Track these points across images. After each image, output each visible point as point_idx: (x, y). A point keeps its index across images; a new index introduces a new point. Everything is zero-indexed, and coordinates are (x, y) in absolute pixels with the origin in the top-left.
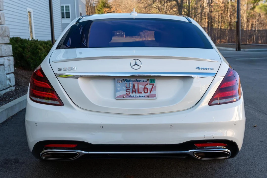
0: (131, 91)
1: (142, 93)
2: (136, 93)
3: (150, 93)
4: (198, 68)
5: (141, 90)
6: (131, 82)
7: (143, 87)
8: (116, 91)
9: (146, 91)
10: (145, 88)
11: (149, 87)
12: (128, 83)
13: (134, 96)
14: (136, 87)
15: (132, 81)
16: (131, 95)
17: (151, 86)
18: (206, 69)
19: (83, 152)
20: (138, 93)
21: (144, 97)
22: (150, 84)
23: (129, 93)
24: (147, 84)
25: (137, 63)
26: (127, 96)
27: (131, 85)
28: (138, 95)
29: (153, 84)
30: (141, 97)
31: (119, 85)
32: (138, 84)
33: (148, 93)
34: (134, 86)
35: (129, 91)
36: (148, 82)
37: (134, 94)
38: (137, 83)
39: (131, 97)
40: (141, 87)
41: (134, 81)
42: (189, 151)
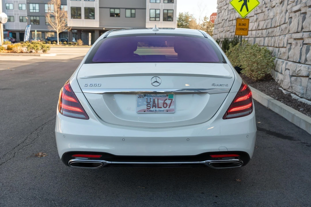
0: (151, 106)
1: (161, 108)
2: (156, 108)
3: (169, 108)
4: (213, 85)
5: (161, 105)
6: (151, 98)
7: (163, 102)
8: (138, 106)
9: (165, 106)
11: (168, 102)
12: (149, 98)
13: (154, 111)
14: (156, 102)
15: (152, 96)
16: (151, 109)
17: (170, 101)
18: (221, 85)
19: (107, 162)
20: (158, 107)
21: (163, 111)
22: (169, 99)
23: (149, 108)
26: (148, 110)
27: (151, 100)
28: (157, 109)
29: (172, 100)
30: (161, 111)
31: (140, 100)
32: (158, 99)
33: (167, 108)
34: (154, 100)
35: (149, 105)
36: (168, 98)
37: (154, 109)
39: (151, 111)
40: (161, 102)
41: (154, 96)
42: (204, 162)
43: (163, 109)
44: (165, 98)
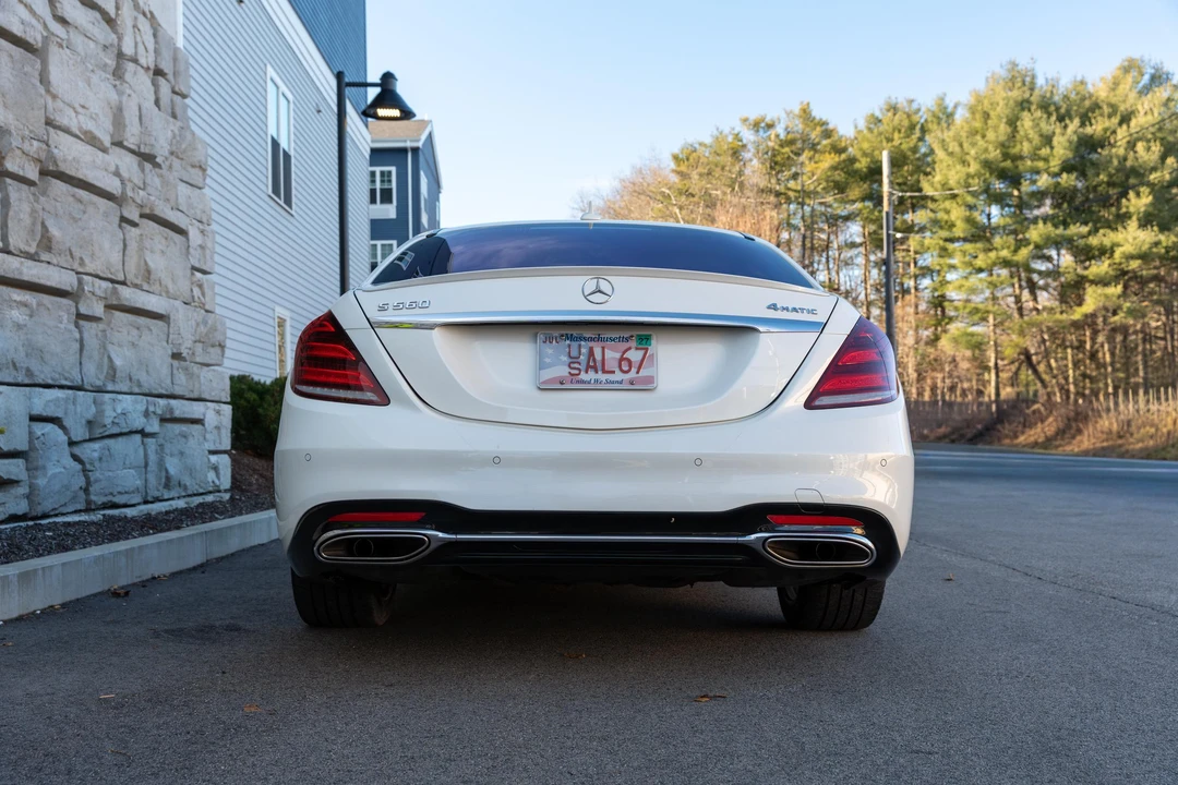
0: (583, 367)
1: (613, 372)
2: (597, 372)
3: (638, 372)
4: (773, 307)
5: (611, 364)
6: (583, 343)
7: (618, 355)
8: (541, 366)
9: (625, 368)
10: (622, 359)
11: (635, 355)
12: (575, 345)
13: (592, 382)
14: (598, 356)
15: (585, 339)
16: (583, 376)
17: (641, 353)
18: (795, 310)
19: (441, 535)
20: (604, 372)
21: (620, 383)
22: (637, 349)
23: (576, 372)
24: (630, 349)
25: (602, 288)
26: (572, 381)
27: (584, 350)
28: (602, 377)
29: (647, 349)
30: (612, 383)
31: (549, 350)
32: (603, 348)
33: (633, 374)
34: (591, 353)
35: (576, 365)
36: (633, 344)
37: (591, 375)
38: (601, 344)
39: (583, 382)
40: (612, 356)
41: (592, 339)
43: (618, 376)
44: (626, 345)
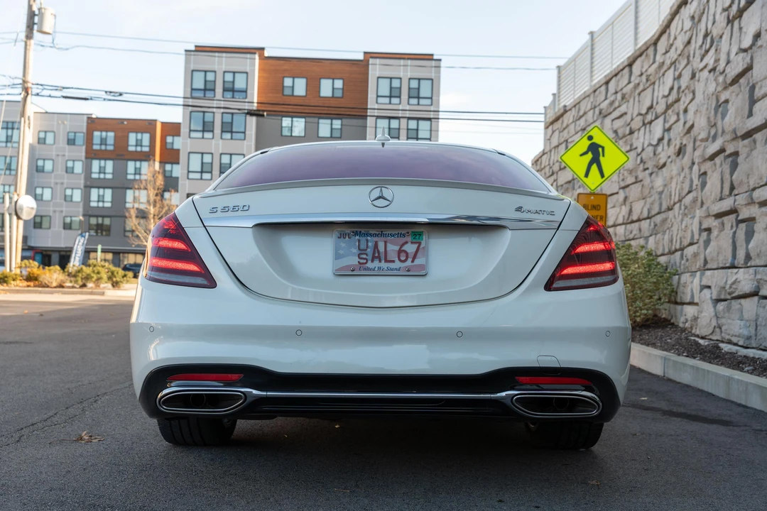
0: (370, 258)
1: (393, 261)
2: (380, 261)
3: (413, 261)
4: (520, 209)
5: (392, 255)
6: (369, 238)
7: (397, 248)
8: (337, 256)
9: (403, 258)
10: (400, 252)
11: (410, 248)
12: (363, 239)
13: (376, 269)
14: (381, 248)
15: (371, 235)
16: (370, 265)
17: (416, 246)
18: (537, 212)
19: (255, 392)
20: (386, 261)
21: (399, 269)
22: (412, 243)
23: (364, 261)
24: (406, 243)
25: (385, 195)
26: (362, 268)
27: (370, 244)
28: (384, 265)
29: (420, 243)
30: (393, 270)
31: (343, 243)
32: (386, 242)
33: (409, 263)
34: (376, 246)
35: (364, 256)
36: (409, 239)
37: (376, 264)
38: (384, 239)
39: (369, 269)
40: (393, 248)
41: (376, 235)
43: (397, 264)
44: (404, 240)
